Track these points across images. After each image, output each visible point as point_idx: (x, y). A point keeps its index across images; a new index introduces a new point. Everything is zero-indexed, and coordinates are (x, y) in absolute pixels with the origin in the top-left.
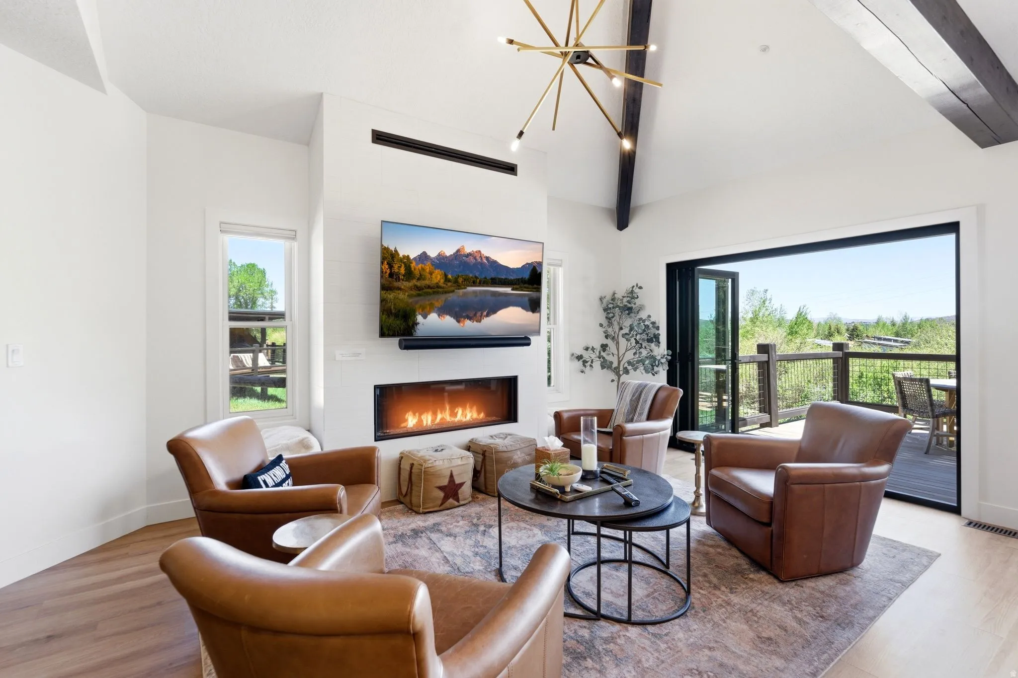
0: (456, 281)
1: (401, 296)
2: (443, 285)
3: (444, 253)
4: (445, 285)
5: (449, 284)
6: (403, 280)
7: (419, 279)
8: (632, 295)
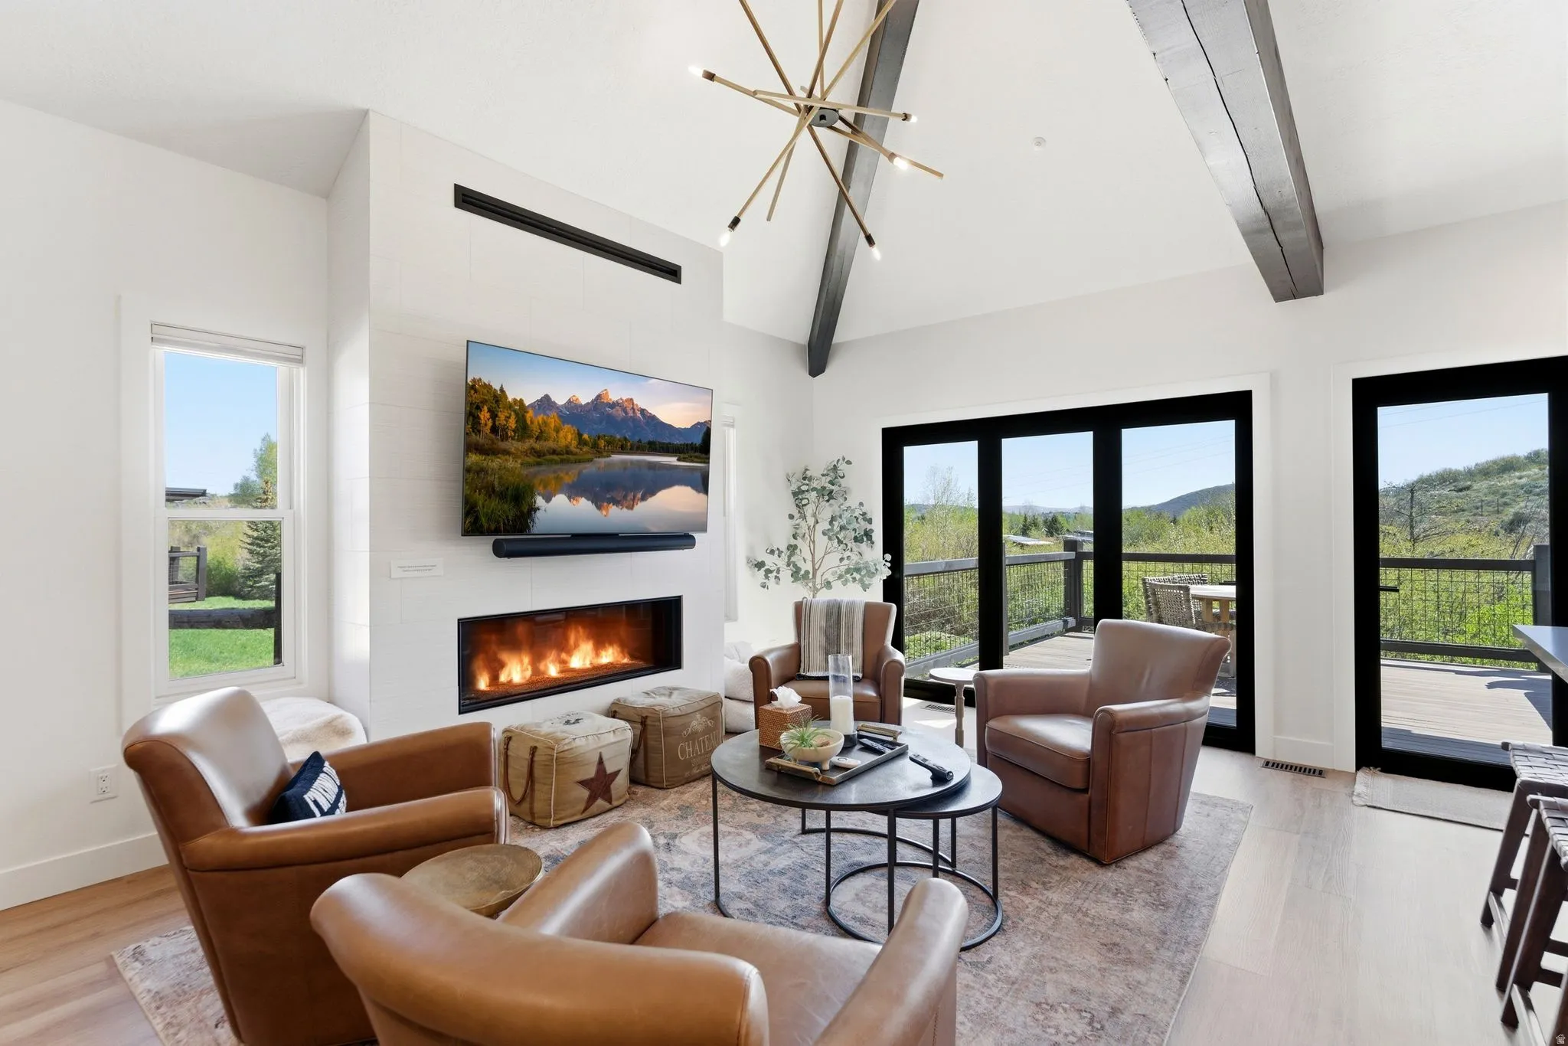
0: (595, 446)
1: (511, 463)
2: (575, 450)
3: (577, 399)
4: (578, 450)
5: (585, 449)
6: (513, 439)
7: (538, 438)
8: (834, 472)
